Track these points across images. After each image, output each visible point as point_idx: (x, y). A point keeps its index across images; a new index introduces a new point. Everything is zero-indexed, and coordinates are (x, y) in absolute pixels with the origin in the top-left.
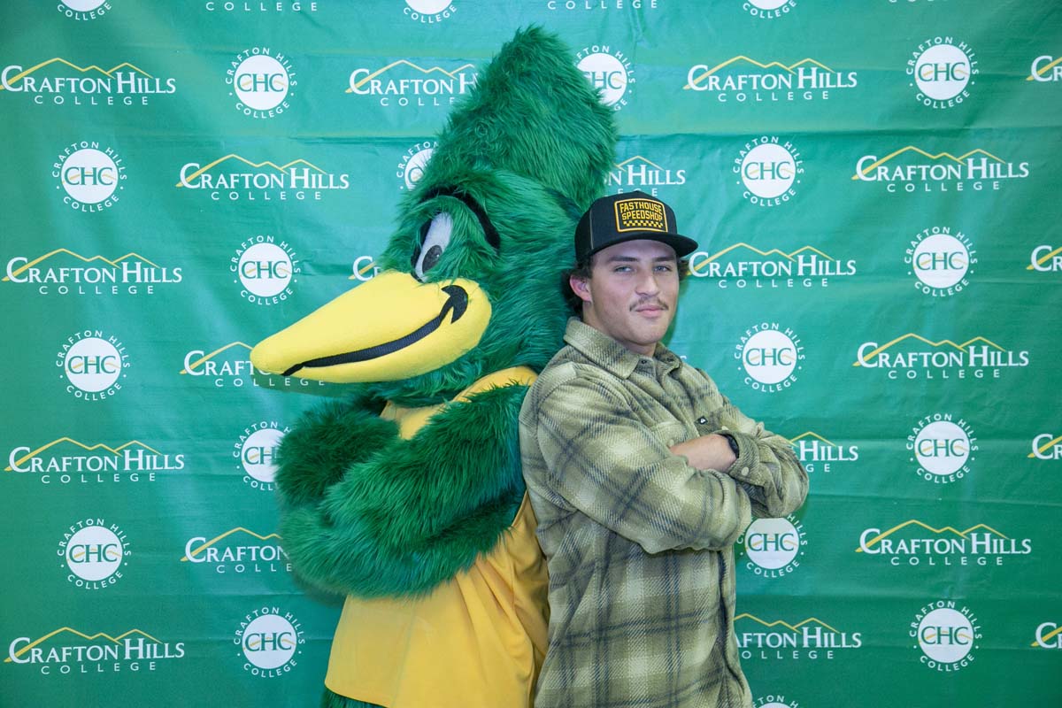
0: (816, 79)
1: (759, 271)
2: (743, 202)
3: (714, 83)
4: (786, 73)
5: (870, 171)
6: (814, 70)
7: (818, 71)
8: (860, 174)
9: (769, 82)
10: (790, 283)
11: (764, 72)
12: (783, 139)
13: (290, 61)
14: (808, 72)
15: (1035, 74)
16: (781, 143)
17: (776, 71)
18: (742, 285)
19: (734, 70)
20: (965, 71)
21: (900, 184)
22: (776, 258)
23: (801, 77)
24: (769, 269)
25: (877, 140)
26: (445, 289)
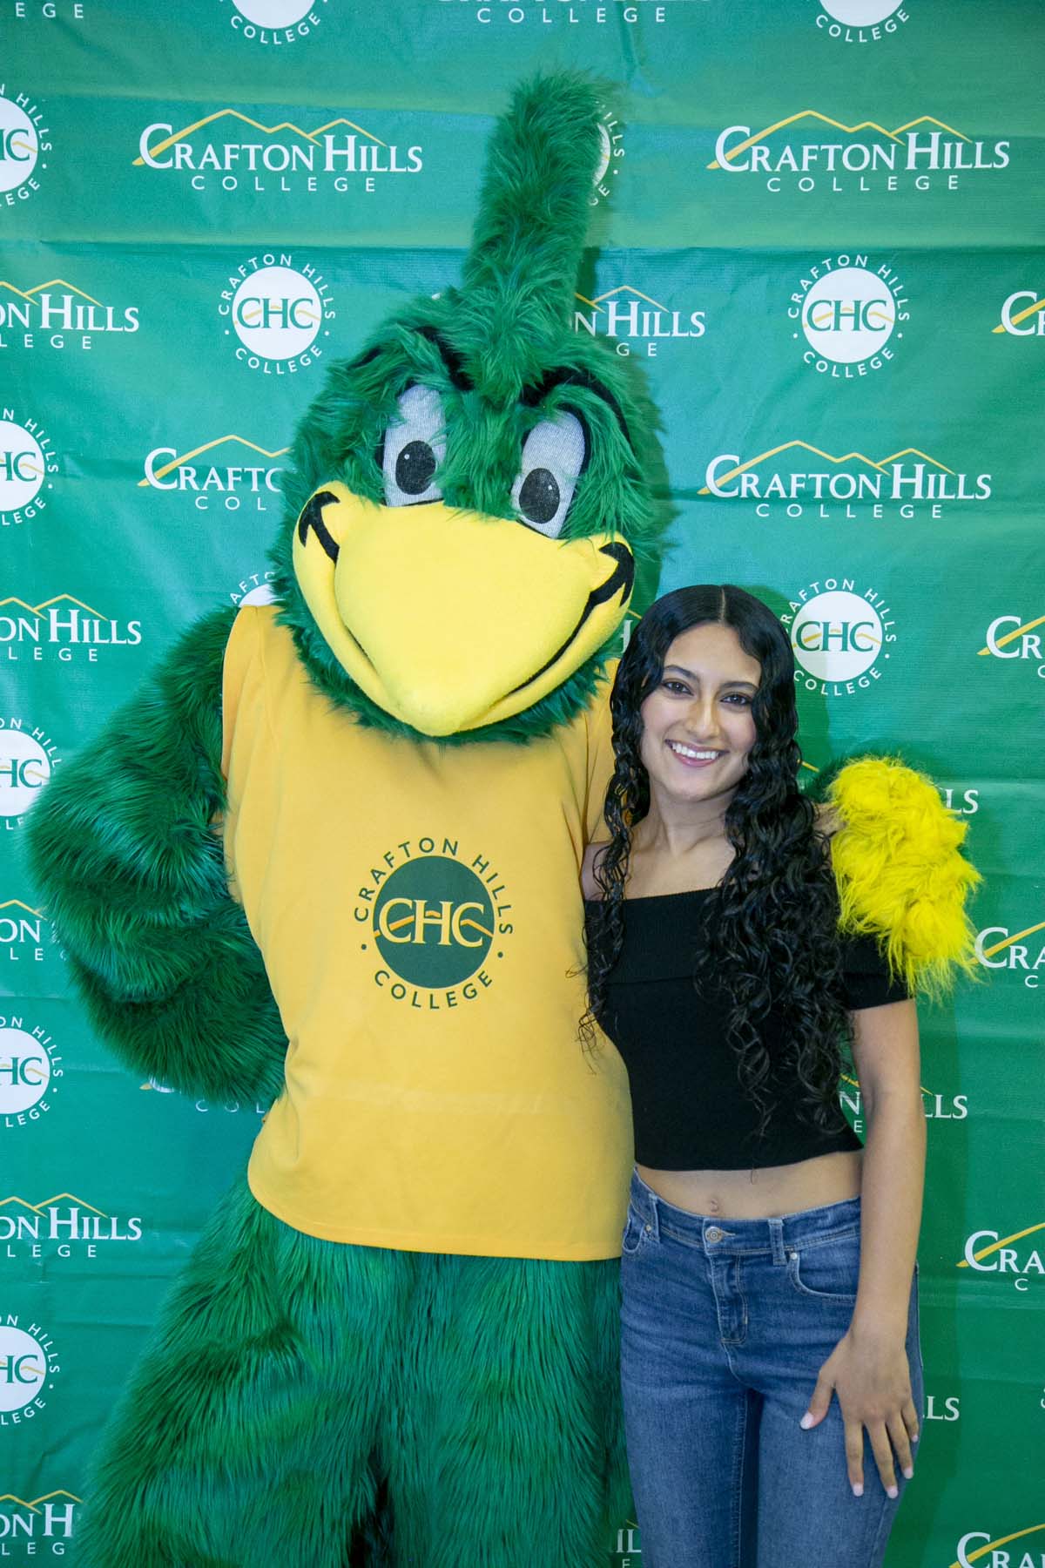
26: (605, 550)
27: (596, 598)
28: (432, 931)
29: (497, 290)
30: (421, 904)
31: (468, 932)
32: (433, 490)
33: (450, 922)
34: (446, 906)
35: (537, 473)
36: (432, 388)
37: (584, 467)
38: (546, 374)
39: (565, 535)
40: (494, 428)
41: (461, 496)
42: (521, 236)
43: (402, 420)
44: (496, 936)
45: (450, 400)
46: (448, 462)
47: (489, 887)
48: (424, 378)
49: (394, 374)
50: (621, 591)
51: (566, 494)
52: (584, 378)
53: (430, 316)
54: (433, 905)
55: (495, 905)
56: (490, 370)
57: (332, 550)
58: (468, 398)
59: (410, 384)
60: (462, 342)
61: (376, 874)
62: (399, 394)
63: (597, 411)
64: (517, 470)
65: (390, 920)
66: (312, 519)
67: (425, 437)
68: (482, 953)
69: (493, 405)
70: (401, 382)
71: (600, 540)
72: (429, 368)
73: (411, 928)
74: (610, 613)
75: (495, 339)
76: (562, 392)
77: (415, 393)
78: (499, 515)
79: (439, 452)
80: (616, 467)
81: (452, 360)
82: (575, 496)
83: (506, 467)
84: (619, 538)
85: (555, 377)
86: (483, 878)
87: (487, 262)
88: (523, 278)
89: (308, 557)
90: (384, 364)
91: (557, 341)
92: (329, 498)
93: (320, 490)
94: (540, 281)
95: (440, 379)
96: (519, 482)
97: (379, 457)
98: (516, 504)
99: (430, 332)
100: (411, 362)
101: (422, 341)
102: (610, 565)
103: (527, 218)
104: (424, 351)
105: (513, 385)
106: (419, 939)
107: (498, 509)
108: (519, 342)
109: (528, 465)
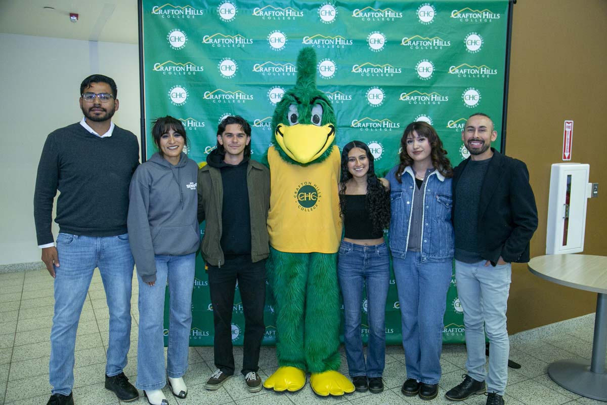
0: (390, 70)
1: (372, 126)
2: (368, 106)
3: (360, 70)
4: (381, 68)
5: (404, 97)
6: (389, 67)
7: (391, 68)
8: (401, 98)
9: (376, 70)
10: (381, 129)
11: (375, 67)
12: (380, 87)
13: (236, 61)
14: (387, 68)
15: (450, 71)
16: (379, 88)
17: (378, 67)
18: (367, 130)
19: (366, 67)
20: (431, 69)
21: (412, 102)
22: (377, 122)
23: (385, 70)
24: (375, 125)
25: (407, 89)
26: (329, 126)
27: (329, 135)
28: (308, 198)
29: (302, 86)
30: (305, 193)
31: (314, 198)
32: (297, 122)
33: (310, 196)
34: (310, 193)
35: (315, 116)
36: (294, 104)
37: (323, 113)
38: (313, 99)
39: (321, 125)
40: (306, 110)
41: (302, 122)
42: (305, 76)
43: (290, 111)
44: (318, 198)
45: (297, 106)
46: (300, 115)
47: (317, 190)
48: (293, 103)
49: (287, 103)
50: (333, 133)
51: (320, 118)
52: (320, 98)
53: (292, 92)
54: (307, 194)
55: (318, 192)
56: (304, 100)
57: (282, 135)
58: (301, 105)
59: (291, 104)
60: (298, 96)
61: (297, 189)
62: (289, 106)
63: (323, 103)
64: (311, 115)
65: (300, 197)
66: (278, 130)
67: (294, 113)
68: (316, 201)
69: (305, 105)
70: (289, 104)
71: (328, 125)
72: (293, 101)
73: (304, 198)
74: (332, 137)
75: (304, 94)
76: (317, 101)
77: (292, 106)
78: (309, 124)
79: (297, 115)
80: (328, 112)
81: (297, 99)
82: (322, 118)
83: (309, 115)
84: (331, 124)
85: (316, 98)
86: (316, 188)
87: (300, 81)
88: (307, 83)
89: (279, 137)
90: (285, 102)
91: (315, 92)
92: (280, 126)
93: (278, 125)
94: (310, 83)
95: (295, 103)
96: (312, 118)
97: (287, 117)
98: (312, 121)
99: (292, 95)
100: (290, 101)
101: (291, 97)
102: (331, 129)
103: (306, 73)
104: (292, 98)
105: (308, 101)
106: (305, 200)
107: (309, 123)
108: (308, 94)
109: (313, 115)
